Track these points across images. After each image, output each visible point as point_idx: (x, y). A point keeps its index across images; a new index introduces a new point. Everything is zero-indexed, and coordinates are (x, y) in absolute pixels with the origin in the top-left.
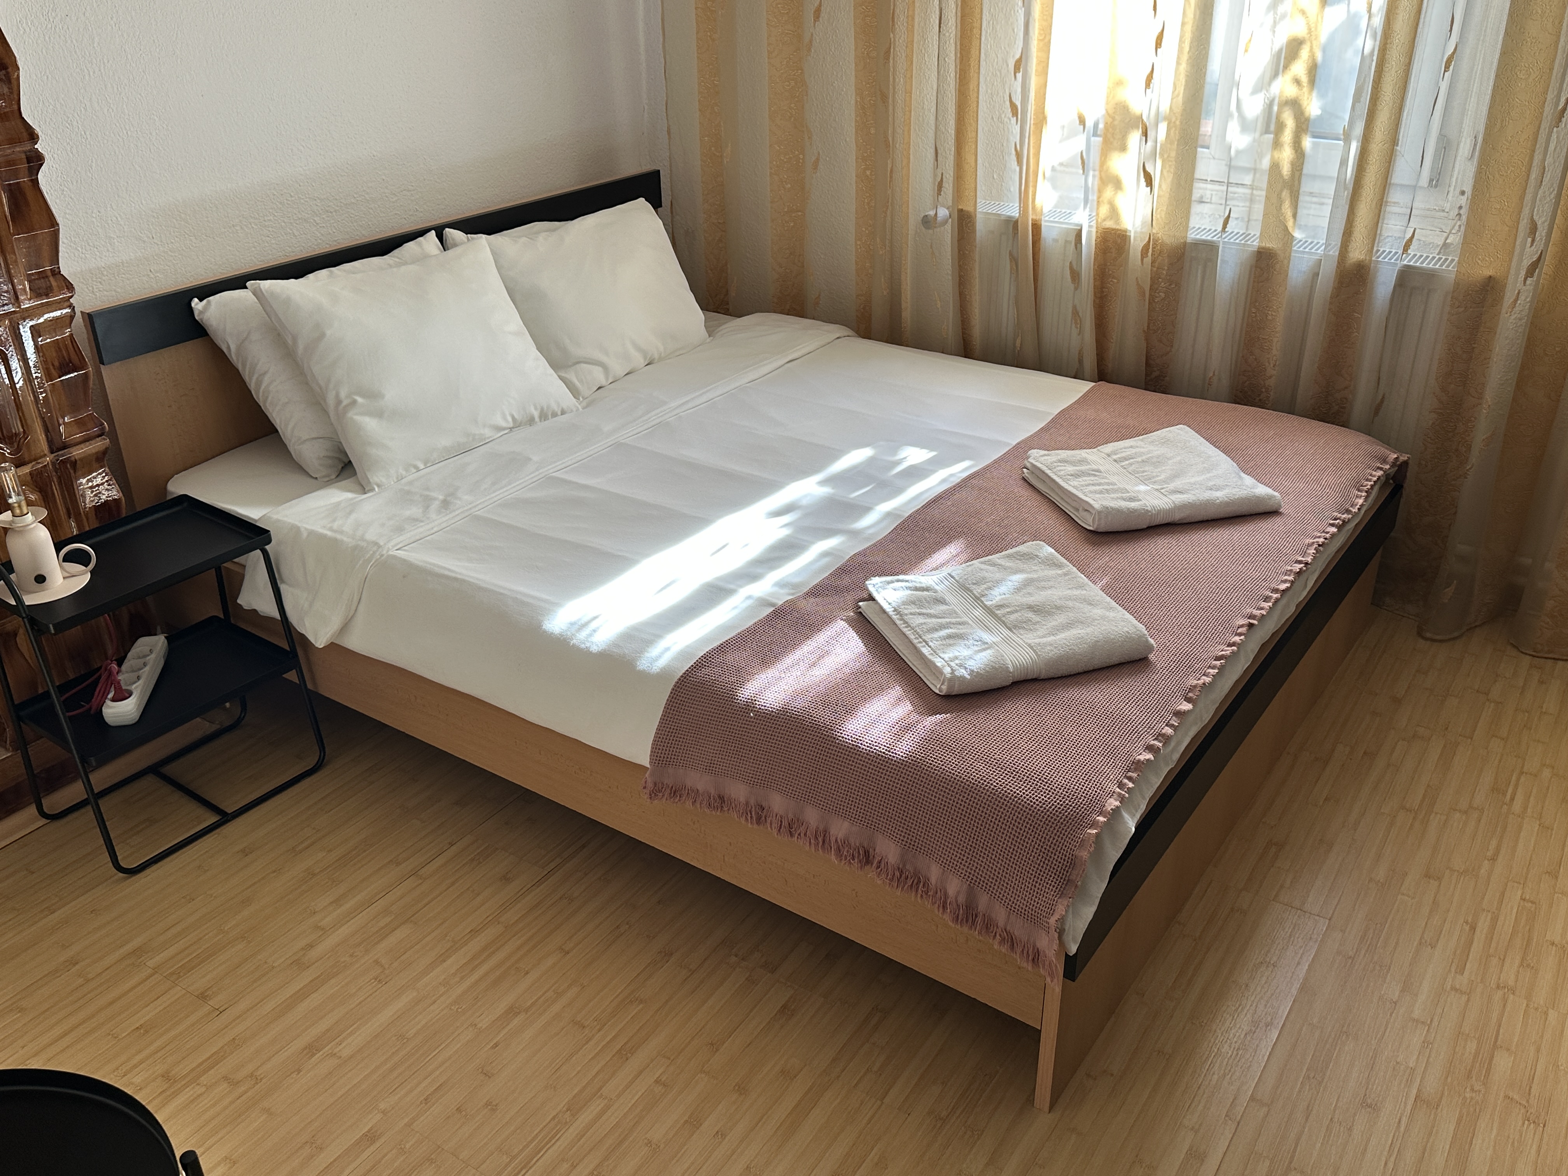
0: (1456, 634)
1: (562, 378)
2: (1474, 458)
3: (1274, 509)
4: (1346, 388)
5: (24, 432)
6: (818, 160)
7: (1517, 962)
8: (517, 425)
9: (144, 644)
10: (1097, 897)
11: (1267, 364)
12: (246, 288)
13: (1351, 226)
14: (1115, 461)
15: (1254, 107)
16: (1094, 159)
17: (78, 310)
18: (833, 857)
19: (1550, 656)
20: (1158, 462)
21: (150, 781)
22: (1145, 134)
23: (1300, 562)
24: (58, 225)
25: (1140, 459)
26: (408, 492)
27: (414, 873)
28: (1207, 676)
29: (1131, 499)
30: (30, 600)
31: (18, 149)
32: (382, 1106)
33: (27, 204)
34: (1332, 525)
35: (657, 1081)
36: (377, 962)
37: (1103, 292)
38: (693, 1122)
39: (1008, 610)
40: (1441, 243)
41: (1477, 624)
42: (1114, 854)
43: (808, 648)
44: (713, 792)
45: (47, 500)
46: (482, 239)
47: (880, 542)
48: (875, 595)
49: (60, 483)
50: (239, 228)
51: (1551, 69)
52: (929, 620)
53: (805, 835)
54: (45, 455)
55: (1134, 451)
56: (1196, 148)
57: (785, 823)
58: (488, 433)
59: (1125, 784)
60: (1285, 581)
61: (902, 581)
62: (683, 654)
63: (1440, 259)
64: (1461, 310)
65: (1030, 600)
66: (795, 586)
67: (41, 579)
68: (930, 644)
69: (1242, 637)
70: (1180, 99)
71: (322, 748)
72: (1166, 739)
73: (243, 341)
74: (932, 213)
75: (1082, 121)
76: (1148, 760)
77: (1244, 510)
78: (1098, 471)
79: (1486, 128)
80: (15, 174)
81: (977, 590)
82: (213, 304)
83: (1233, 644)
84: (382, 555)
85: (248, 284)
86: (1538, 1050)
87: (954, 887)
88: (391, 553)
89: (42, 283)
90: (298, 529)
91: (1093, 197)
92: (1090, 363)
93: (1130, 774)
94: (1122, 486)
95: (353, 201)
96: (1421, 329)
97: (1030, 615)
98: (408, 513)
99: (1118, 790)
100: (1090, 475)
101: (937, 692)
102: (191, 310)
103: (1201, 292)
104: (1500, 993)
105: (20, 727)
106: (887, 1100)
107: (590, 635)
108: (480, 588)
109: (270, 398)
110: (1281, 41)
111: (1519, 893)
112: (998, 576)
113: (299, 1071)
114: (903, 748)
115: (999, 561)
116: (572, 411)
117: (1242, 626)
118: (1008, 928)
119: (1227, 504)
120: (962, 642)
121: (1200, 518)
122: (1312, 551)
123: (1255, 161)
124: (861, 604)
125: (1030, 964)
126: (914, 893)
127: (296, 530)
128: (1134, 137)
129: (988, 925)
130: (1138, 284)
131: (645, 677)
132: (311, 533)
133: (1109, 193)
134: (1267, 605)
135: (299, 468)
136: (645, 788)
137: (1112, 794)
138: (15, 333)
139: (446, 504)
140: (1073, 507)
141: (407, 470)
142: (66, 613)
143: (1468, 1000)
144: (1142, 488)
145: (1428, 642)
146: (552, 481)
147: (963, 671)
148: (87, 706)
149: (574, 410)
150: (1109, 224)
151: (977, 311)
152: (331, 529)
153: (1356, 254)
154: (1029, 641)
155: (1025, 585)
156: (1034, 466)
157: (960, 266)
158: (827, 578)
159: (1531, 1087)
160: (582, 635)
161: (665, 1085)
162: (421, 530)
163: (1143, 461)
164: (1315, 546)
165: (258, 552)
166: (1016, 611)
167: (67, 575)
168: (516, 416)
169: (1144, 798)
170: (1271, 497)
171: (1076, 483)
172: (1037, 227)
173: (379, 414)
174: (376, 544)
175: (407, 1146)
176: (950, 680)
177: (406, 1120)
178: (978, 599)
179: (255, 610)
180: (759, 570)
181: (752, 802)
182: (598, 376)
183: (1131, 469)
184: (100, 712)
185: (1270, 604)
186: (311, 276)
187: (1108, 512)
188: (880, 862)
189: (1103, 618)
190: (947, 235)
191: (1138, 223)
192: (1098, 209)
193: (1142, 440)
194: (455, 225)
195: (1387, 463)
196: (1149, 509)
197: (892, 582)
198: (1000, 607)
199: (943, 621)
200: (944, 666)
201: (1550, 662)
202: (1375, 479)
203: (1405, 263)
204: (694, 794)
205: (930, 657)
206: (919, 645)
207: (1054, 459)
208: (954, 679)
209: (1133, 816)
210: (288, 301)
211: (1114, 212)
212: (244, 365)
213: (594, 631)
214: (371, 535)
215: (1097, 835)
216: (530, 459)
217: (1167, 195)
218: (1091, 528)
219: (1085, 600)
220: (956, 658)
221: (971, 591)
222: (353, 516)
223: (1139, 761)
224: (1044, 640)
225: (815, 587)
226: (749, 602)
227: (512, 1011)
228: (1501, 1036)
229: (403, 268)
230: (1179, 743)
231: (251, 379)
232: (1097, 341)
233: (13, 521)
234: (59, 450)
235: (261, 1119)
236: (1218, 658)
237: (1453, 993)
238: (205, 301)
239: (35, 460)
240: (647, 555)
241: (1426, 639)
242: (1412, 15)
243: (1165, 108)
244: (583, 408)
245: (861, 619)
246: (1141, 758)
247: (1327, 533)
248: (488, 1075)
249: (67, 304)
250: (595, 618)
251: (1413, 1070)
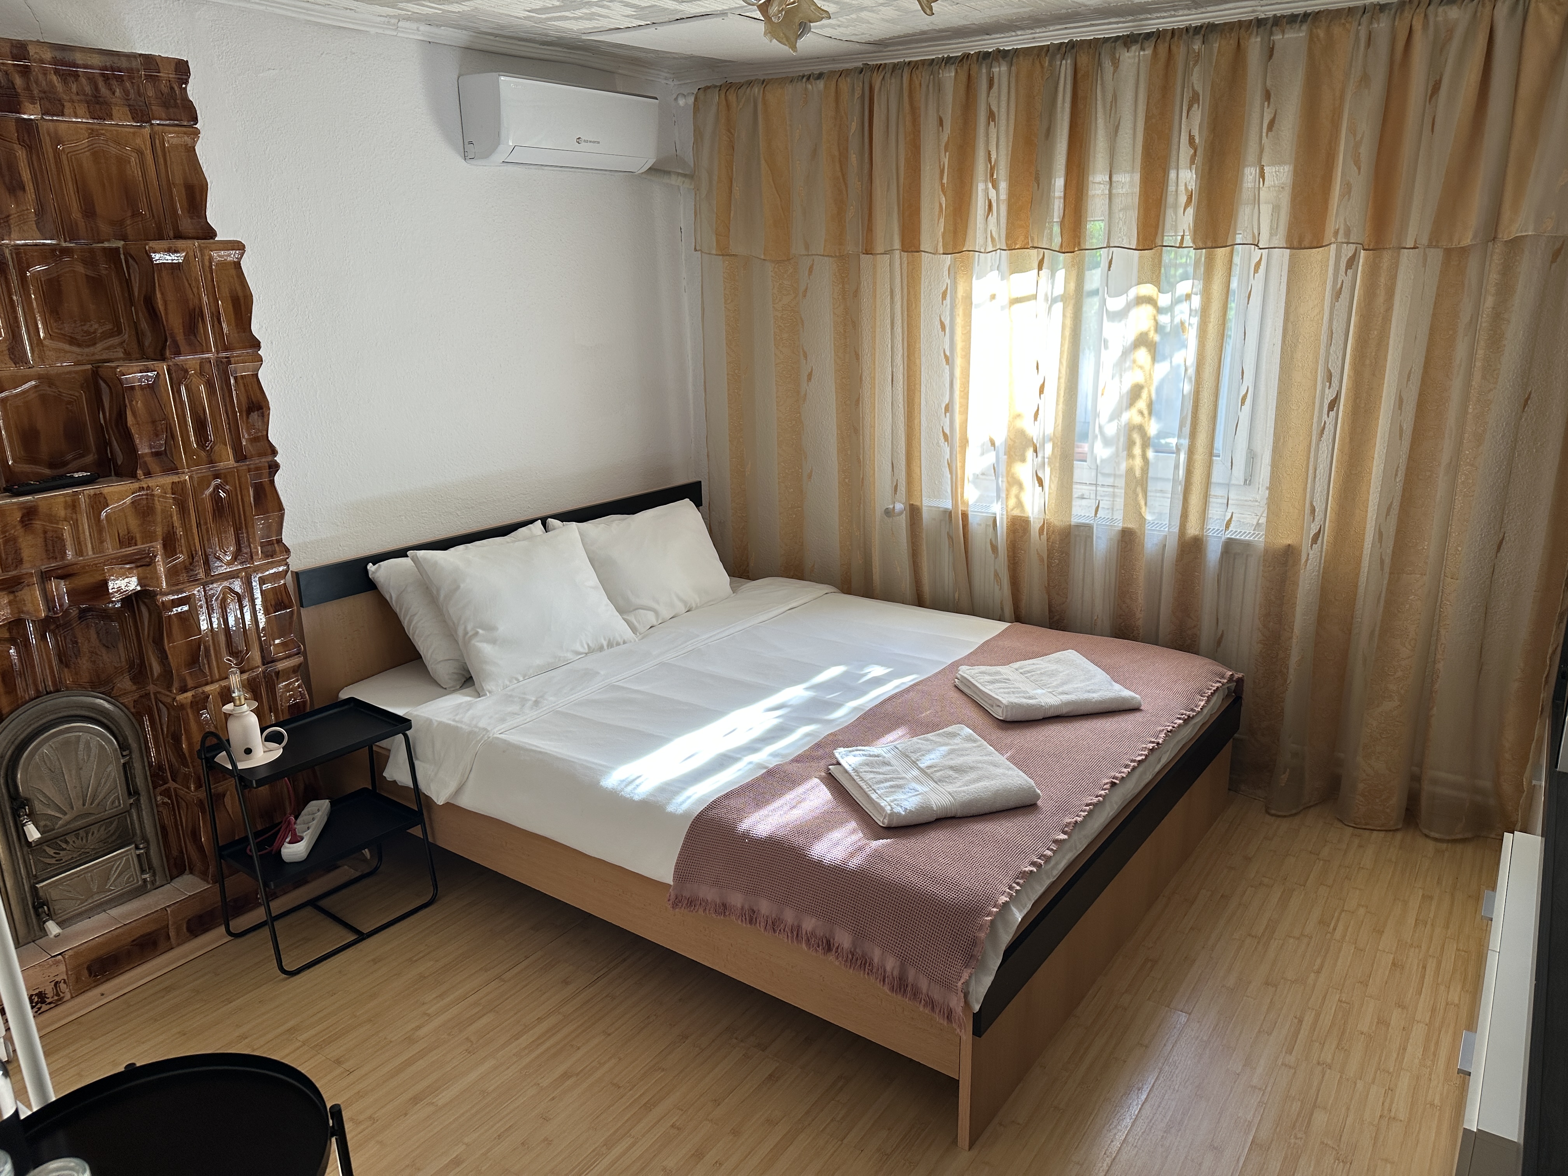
0: (1294, 811)
1: (624, 619)
2: (1292, 676)
3: (1136, 707)
4: (1195, 626)
5: (247, 650)
6: (811, 472)
7: (1333, 1047)
8: (591, 651)
9: (313, 805)
10: (994, 970)
11: (1136, 610)
12: (407, 556)
13: (1186, 512)
14: (1021, 673)
15: (1111, 430)
16: (1002, 469)
17: (291, 569)
18: (804, 946)
19: (1367, 827)
20: (1052, 674)
21: (308, 911)
22: (1036, 451)
23: (1153, 742)
24: (284, 510)
25: (1039, 672)
26: (511, 696)
27: (499, 977)
28: (1079, 817)
29: (1030, 698)
30: (241, 766)
31: (264, 460)
32: (466, 1140)
33: (265, 495)
34: (1180, 719)
35: (673, 1126)
36: (467, 1039)
37: (1014, 560)
38: (698, 1155)
39: (936, 769)
40: (1255, 523)
41: (1311, 804)
42: (1006, 938)
43: (790, 796)
44: (718, 901)
45: (256, 697)
46: (574, 525)
47: (847, 727)
48: (842, 761)
49: (267, 687)
50: (403, 518)
51: (1314, 403)
52: (878, 776)
53: (784, 930)
54: (258, 667)
55: (1035, 667)
56: (1073, 461)
57: (770, 922)
58: (570, 656)
59: (1014, 887)
60: (1141, 755)
61: (860, 750)
62: (700, 801)
63: (1254, 534)
64: (1271, 568)
65: (952, 763)
66: (783, 756)
67: (248, 751)
68: (877, 791)
69: (1107, 791)
70: (1060, 427)
71: (436, 887)
72: (1048, 859)
73: (402, 592)
74: (891, 507)
75: (993, 443)
76: (1031, 871)
77: (1114, 707)
78: (1009, 680)
79: (1274, 443)
80: (260, 476)
81: (914, 757)
82: (382, 568)
83: (1100, 796)
84: (489, 737)
85: (409, 553)
86: (1348, 1109)
87: (891, 964)
88: (495, 736)
89: (269, 548)
90: (431, 720)
91: (1003, 495)
92: (1008, 610)
93: (1018, 880)
94: (1024, 689)
95: (485, 500)
96: (1244, 582)
97: (951, 773)
98: (509, 709)
99: (1008, 890)
100: (1001, 682)
101: (881, 825)
102: (366, 571)
103: (1085, 559)
104: (1320, 1068)
105: (221, 863)
106: (845, 1141)
107: (635, 789)
108: (557, 758)
109: (417, 632)
110: (1126, 387)
111: (1337, 997)
112: (930, 747)
113: (406, 1114)
114: (855, 863)
115: (931, 738)
116: (631, 642)
117: (1107, 784)
118: (930, 993)
119: (1101, 702)
120: (901, 790)
121: (1081, 713)
122: (1163, 735)
123: (1115, 468)
124: (830, 767)
125: (946, 1021)
126: (862, 972)
127: (429, 721)
128: (1030, 453)
129: (916, 994)
130: (1038, 554)
131: (673, 816)
132: (440, 723)
133: (1014, 490)
134: (1126, 770)
135: (435, 682)
136: (669, 900)
137: (1003, 893)
138: (248, 581)
139: (536, 703)
140: (989, 704)
141: (510, 681)
142: (263, 774)
143: (1295, 1072)
144: (1039, 691)
145: (1274, 818)
146: (614, 688)
147: (899, 808)
148: (269, 849)
149: (633, 641)
150: (1017, 512)
151: (926, 573)
152: (454, 720)
153: (1192, 530)
154: (949, 790)
155: (949, 754)
156: (962, 676)
157: (913, 543)
158: (807, 750)
159: (1341, 1136)
160: (630, 788)
161: (678, 1129)
162: (518, 720)
163: (1041, 673)
164: (1165, 731)
165: (401, 735)
166: (941, 770)
167: (266, 750)
168: (591, 645)
169: (1030, 900)
170: (1133, 698)
171: (991, 687)
172: (965, 516)
173: (493, 641)
174: (485, 729)
175: (484, 1168)
176: (890, 815)
177: (484, 1150)
178: (914, 762)
179: (395, 782)
180: (758, 745)
181: (746, 907)
182: (651, 618)
183: (1032, 678)
184: (280, 851)
185: (1129, 770)
186: (452, 549)
187: (1013, 706)
188: (837, 948)
189: (1004, 775)
190: (903, 521)
191: (1036, 510)
192: (1007, 502)
193: (1042, 660)
194: (554, 517)
195: (1225, 679)
196: (1043, 704)
197: (853, 751)
198: (929, 767)
199: (888, 776)
200: (886, 806)
201: (1367, 832)
202: (1215, 688)
203: (1228, 536)
204: (704, 904)
205: (876, 800)
206: (869, 793)
207: (977, 671)
208: (893, 814)
209: (1020, 911)
210: (435, 564)
211: (1020, 504)
212: (401, 609)
213: (637, 786)
214: (482, 724)
215: (992, 921)
216: (598, 673)
217: (1055, 493)
218: (1001, 718)
219: (991, 763)
220: (896, 800)
221: (910, 757)
222: (470, 712)
223: (1025, 871)
224: (960, 789)
225: (798, 756)
226: (751, 766)
227: (566, 1076)
228: (1319, 1099)
229: (517, 543)
230: (1057, 864)
231: (404, 619)
232: (1013, 594)
233: (233, 710)
234: (268, 663)
235: (375, 1149)
236: (1087, 805)
237: (1284, 1067)
238: (377, 565)
239: (251, 669)
240: (678, 736)
241: (1273, 815)
242: (1215, 369)
243: (1049, 431)
244: (639, 640)
245: (830, 777)
246: (1027, 869)
247: (1175, 723)
248: (547, 1120)
249: (285, 562)
250: (640, 777)
251: (1250, 1123)
